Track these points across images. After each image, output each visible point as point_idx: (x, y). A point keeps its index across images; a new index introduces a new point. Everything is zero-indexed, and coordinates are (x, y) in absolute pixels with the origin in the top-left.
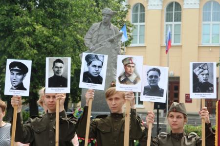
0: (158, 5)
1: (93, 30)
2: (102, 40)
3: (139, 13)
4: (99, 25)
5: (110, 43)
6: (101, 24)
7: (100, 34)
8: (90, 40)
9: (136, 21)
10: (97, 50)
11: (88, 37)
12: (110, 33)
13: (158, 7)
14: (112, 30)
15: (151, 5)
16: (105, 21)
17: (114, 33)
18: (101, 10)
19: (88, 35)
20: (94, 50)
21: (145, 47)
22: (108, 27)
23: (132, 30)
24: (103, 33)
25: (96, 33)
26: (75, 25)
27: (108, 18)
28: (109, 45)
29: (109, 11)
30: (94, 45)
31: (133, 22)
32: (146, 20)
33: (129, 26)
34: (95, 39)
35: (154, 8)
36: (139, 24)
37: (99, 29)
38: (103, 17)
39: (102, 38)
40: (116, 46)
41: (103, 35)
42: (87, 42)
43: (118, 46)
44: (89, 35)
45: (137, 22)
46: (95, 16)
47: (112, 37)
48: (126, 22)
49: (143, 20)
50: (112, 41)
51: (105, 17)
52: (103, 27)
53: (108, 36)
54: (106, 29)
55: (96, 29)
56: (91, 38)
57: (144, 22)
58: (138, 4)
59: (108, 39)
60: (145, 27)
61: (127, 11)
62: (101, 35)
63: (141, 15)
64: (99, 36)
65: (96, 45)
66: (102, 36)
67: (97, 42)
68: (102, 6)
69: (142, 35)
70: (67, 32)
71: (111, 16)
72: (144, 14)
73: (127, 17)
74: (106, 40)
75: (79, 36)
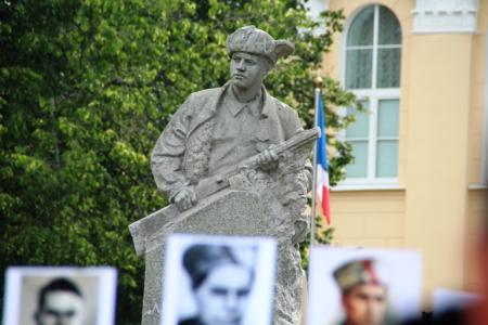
0: (458, 13)
1: (189, 118)
2: (229, 164)
3: (375, 47)
4: (214, 102)
5: (260, 175)
6: (224, 94)
7: (217, 136)
8: (176, 163)
9: (361, 81)
10: (204, 203)
11: (166, 150)
12: (263, 131)
13: (457, 20)
14: (272, 122)
15: (429, 13)
16: (243, 83)
17: (281, 135)
18: (219, 36)
19: (167, 143)
20: (194, 204)
21: (403, 191)
22: (254, 106)
23: (349, 119)
24: (230, 134)
25: (203, 135)
26: (107, 100)
27: (253, 69)
28: (259, 186)
29: (260, 39)
30: (193, 183)
31: (352, 87)
32: (404, 79)
33: (333, 100)
34: (196, 157)
35: (438, 25)
36: (374, 94)
37: (214, 115)
38: (234, 67)
39: (229, 153)
40: (288, 188)
41: (230, 140)
42: (163, 169)
43: (297, 188)
44: (174, 141)
45: (367, 85)
46: (194, 60)
47: (270, 152)
48: (321, 85)
49: (391, 78)
50: (269, 168)
51: (241, 65)
52: (233, 106)
53: (254, 144)
54: (244, 116)
55: (203, 116)
56: (181, 155)
57: (395, 83)
58: (372, 7)
59: (255, 158)
60: (402, 105)
61: (327, 38)
62: (222, 141)
63: (384, 55)
64: (213, 144)
65: (203, 182)
66: (228, 147)
67: (207, 172)
68: (221, 17)
69: (387, 143)
70: (72, 126)
71: (267, 60)
72: (397, 54)
73: (323, 64)
74: (243, 164)
75: (124, 148)
